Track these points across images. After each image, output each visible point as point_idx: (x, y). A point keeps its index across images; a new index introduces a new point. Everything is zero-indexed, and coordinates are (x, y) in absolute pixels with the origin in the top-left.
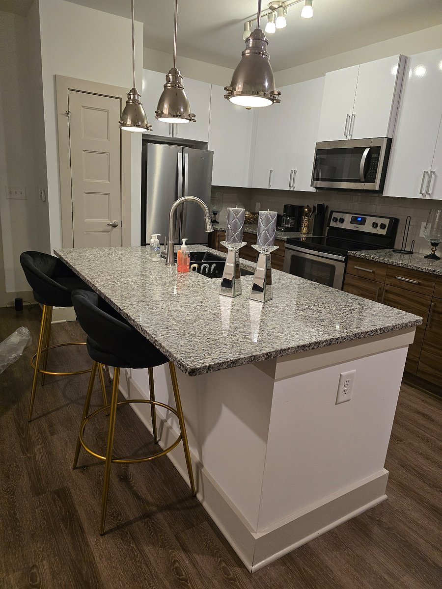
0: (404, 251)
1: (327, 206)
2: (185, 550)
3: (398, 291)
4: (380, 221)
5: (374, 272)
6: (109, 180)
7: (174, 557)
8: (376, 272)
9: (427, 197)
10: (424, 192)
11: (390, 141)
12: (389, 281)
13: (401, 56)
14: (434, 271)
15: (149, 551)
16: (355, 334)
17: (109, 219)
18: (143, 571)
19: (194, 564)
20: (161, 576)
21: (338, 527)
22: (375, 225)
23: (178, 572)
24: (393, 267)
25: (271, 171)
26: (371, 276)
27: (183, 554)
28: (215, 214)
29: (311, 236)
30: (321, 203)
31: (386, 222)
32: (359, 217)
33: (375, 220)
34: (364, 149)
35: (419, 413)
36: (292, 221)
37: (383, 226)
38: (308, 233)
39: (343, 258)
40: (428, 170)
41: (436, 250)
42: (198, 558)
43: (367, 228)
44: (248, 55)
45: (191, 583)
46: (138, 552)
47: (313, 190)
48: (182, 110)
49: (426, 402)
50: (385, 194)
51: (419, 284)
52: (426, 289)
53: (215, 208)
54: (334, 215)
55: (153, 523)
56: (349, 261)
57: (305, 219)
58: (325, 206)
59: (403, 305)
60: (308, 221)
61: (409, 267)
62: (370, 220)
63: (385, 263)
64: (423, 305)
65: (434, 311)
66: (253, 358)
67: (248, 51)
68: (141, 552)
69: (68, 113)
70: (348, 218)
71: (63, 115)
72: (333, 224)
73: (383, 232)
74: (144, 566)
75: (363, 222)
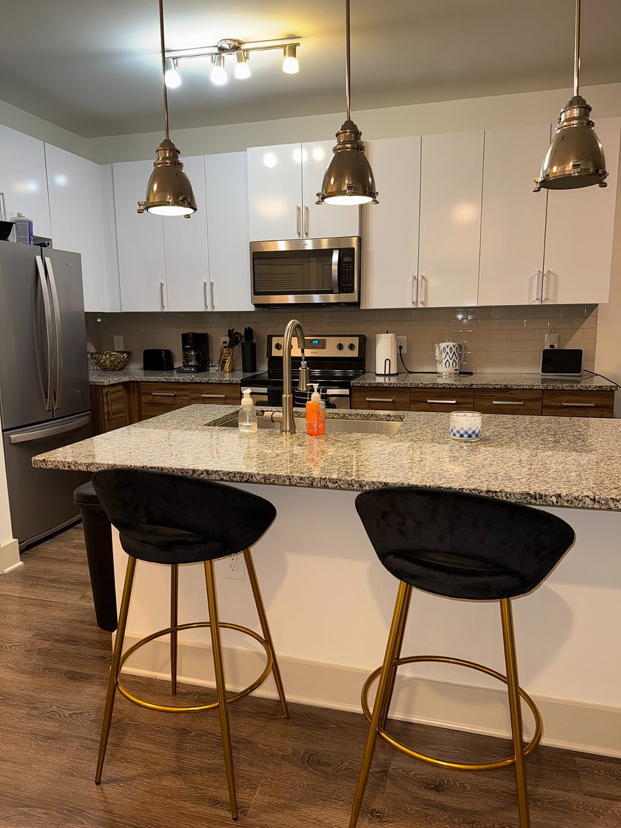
4: (346, 342)
8: (397, 400)
10: (414, 299)
11: (360, 241)
14: (472, 385)
22: (340, 347)
24: (419, 390)
31: (356, 341)
32: (315, 340)
33: (341, 340)
34: (331, 251)
37: (352, 347)
39: (346, 392)
43: (334, 352)
47: (251, 308)
50: (362, 307)
51: (458, 403)
54: (276, 341)
56: (353, 394)
61: (440, 386)
62: (333, 342)
63: (407, 387)
72: (276, 353)
73: (355, 354)
75: (322, 345)
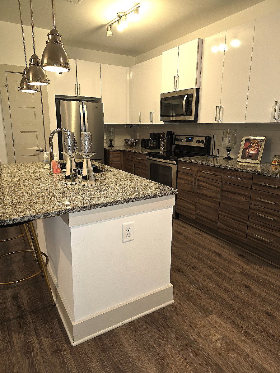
0: (214, 156)
1: (174, 132)
2: (37, 336)
3: (204, 179)
4: (200, 139)
5: (191, 169)
6: (36, 124)
7: (29, 340)
9: (220, 122)
10: (218, 119)
11: (198, 90)
12: (199, 174)
13: (199, 39)
14: (221, 166)
15: (15, 336)
16: (125, 200)
17: (38, 147)
18: (8, 348)
19: (40, 342)
20: (17, 350)
21: (137, 320)
22: (198, 142)
23: (28, 347)
24: (200, 165)
25: (140, 113)
26: (190, 172)
27: (35, 338)
28: (111, 141)
29: (166, 151)
30: (169, 130)
31: (204, 139)
32: (190, 138)
33: (198, 138)
34: (184, 96)
35: (215, 253)
36: (155, 143)
37: (202, 142)
38: (164, 149)
39: (175, 162)
40: (219, 106)
41: (230, 154)
42: (43, 340)
43: (194, 144)
44: (49, 43)
45: (34, 353)
46: (8, 338)
47: (162, 123)
48: (41, 78)
49: (222, 247)
50: (198, 122)
51: (214, 174)
52: (217, 177)
53: (111, 137)
54: (177, 137)
55: (24, 322)
56: (179, 164)
57: (161, 142)
58: (172, 132)
59: (207, 188)
60: (164, 142)
61: (208, 165)
62: (195, 139)
63: (196, 163)
64: (217, 187)
65: (222, 190)
66: (47, 214)
67: (49, 41)
68: (10, 337)
69: (6, 86)
70: (184, 138)
71: (4, 86)
72: (177, 143)
73: (203, 145)
74: (9, 345)
75: (192, 141)
